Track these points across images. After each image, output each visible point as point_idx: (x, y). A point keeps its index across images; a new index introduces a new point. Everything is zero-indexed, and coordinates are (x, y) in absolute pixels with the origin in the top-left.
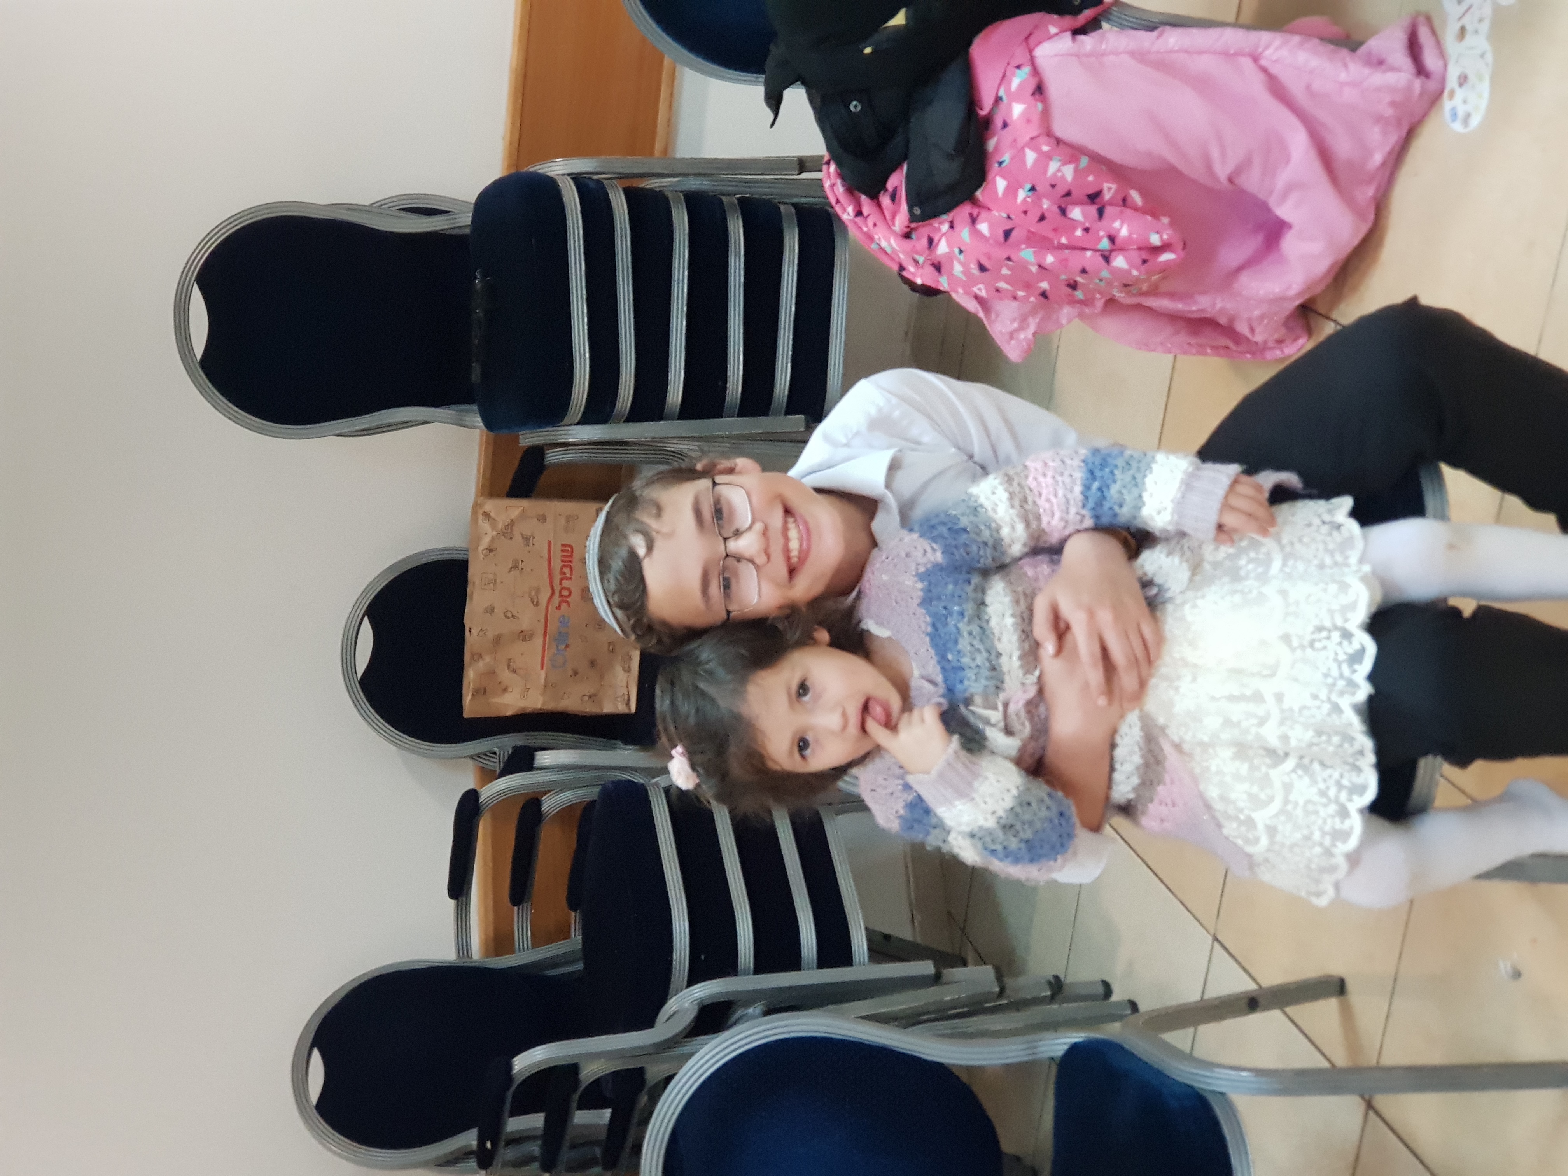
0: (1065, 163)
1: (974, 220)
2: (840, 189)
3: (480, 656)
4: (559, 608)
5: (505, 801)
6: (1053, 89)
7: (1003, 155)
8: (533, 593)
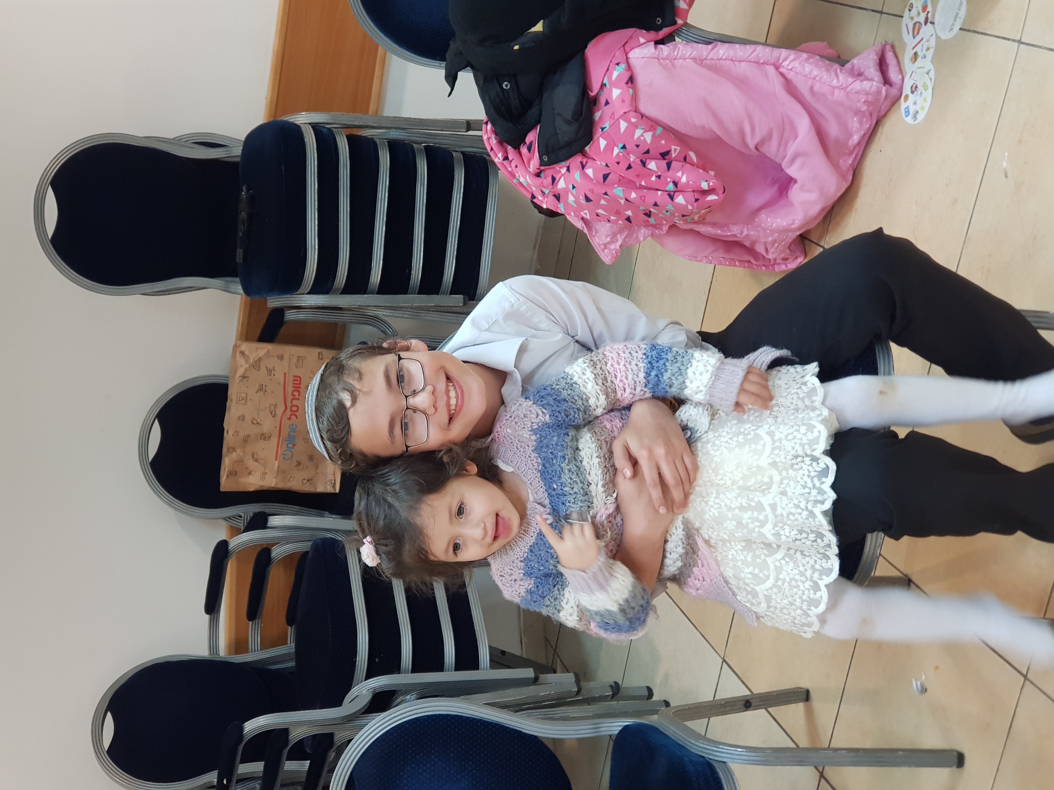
0: (646, 131)
1: (583, 167)
2: (494, 141)
3: (234, 449)
4: (289, 419)
5: (245, 549)
6: (641, 80)
7: (604, 124)
8: (272, 408)
